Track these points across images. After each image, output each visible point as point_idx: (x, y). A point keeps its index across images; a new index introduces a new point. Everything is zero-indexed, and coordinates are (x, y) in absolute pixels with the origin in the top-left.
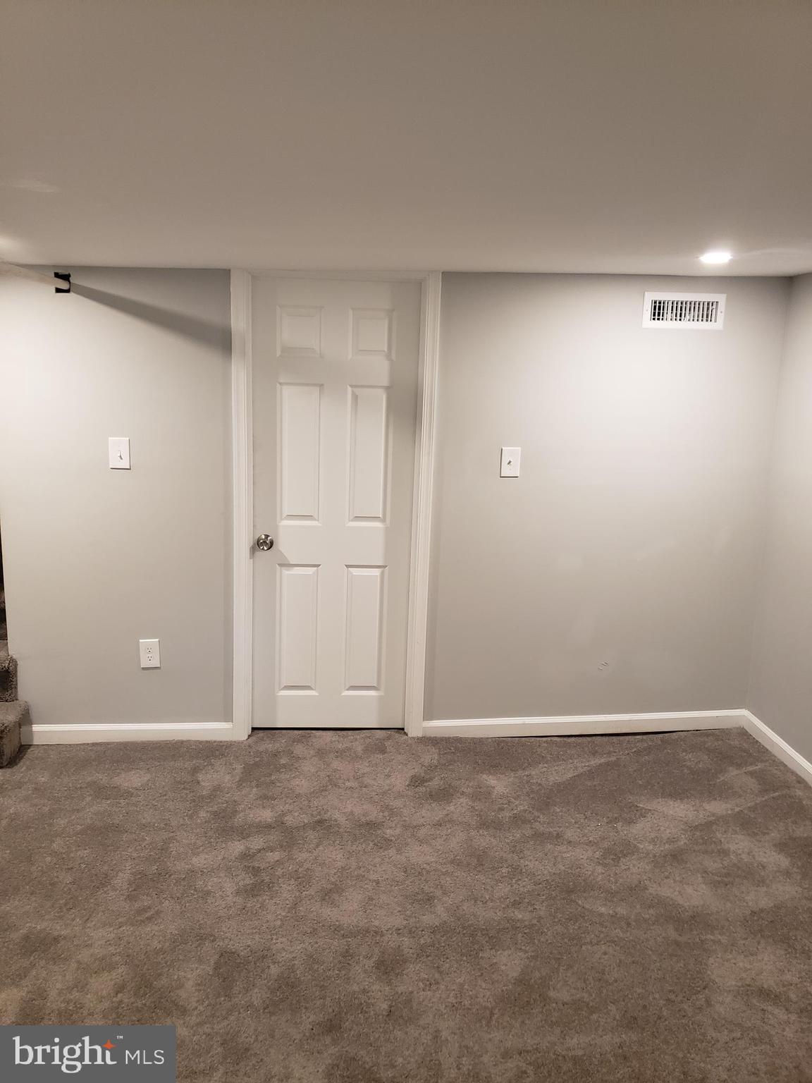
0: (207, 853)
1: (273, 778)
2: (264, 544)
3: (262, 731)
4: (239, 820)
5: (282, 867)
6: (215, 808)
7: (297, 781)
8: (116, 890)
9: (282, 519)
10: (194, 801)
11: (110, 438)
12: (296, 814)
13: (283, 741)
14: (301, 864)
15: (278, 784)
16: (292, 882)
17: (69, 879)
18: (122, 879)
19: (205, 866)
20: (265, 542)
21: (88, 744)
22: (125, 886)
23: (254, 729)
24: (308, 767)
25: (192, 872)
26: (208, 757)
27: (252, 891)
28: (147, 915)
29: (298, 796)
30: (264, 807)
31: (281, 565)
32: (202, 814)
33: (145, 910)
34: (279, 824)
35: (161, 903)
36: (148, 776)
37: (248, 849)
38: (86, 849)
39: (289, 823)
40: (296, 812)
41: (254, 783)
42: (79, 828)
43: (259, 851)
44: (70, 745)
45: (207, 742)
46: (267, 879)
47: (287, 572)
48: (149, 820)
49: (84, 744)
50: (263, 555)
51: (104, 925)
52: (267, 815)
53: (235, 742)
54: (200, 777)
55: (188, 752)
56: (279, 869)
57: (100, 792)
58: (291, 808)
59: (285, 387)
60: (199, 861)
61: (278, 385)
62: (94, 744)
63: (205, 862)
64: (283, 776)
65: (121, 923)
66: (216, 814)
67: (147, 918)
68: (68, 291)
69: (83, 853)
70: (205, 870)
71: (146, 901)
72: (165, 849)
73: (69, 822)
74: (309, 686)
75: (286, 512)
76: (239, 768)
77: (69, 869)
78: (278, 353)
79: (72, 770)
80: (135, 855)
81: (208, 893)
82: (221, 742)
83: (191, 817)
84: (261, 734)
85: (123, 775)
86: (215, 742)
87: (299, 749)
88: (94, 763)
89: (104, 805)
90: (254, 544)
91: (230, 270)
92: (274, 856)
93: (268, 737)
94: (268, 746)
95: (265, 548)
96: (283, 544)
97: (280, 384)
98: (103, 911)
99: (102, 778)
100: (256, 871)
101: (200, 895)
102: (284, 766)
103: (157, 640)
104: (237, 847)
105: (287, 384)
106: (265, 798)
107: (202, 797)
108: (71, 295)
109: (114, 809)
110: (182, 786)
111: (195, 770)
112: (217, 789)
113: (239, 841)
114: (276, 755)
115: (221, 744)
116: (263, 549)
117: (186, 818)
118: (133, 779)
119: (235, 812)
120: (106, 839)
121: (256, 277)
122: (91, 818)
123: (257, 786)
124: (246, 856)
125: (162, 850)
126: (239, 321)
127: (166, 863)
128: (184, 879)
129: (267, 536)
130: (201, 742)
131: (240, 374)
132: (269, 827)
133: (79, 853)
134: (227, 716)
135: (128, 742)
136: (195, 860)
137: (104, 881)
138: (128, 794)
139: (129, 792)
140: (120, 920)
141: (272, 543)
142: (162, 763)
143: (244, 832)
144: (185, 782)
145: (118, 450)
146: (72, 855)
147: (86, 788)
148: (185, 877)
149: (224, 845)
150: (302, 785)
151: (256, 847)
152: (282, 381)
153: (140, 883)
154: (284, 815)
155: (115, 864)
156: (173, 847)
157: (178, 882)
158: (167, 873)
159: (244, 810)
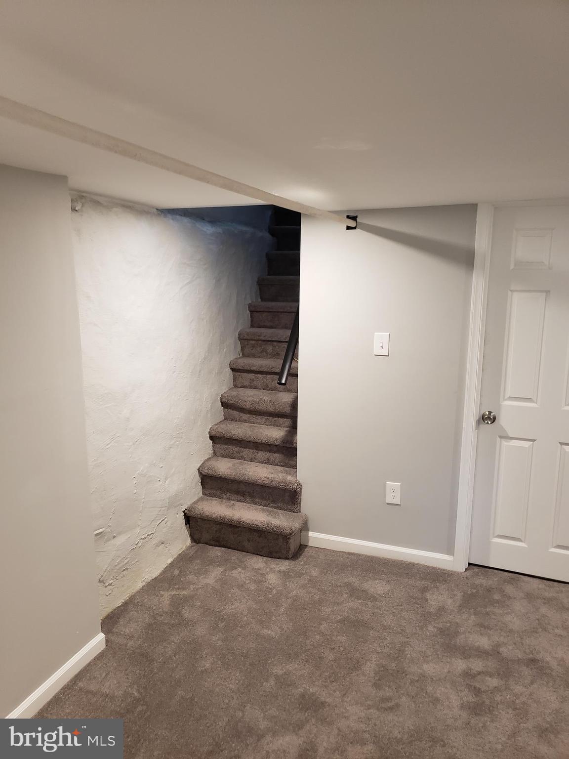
0: (435, 663)
1: (488, 610)
2: (488, 419)
3: (477, 568)
4: (460, 640)
5: (500, 694)
6: (440, 625)
7: (508, 618)
8: (365, 676)
9: (504, 400)
10: (424, 615)
11: (375, 333)
12: (511, 648)
13: (496, 579)
14: (517, 696)
15: (493, 616)
16: (510, 711)
17: (331, 657)
18: (370, 667)
19: (434, 674)
20: (489, 417)
21: (345, 552)
22: (372, 674)
23: (470, 564)
24: (519, 606)
25: (423, 677)
26: (434, 581)
27: (476, 709)
28: (390, 704)
29: (511, 631)
30: (481, 634)
31: (501, 437)
32: (431, 628)
33: (388, 699)
34: (494, 653)
35: (400, 698)
36: (388, 587)
37: (470, 669)
38: (343, 636)
39: (504, 655)
40: (510, 645)
41: (472, 611)
42: (339, 617)
43: (479, 673)
44: (333, 551)
45: (434, 568)
46: (487, 702)
47: (506, 443)
48: (389, 623)
49: (342, 552)
50: (487, 427)
51: (357, 704)
52: (484, 642)
53: (455, 572)
54: (428, 596)
55: (419, 573)
56: (498, 696)
57: (355, 592)
58: (505, 640)
59: (515, 294)
60: (430, 668)
61: (510, 293)
62: (350, 554)
63: (434, 671)
64: (497, 610)
65: (369, 705)
66: (441, 631)
67: (389, 708)
68: (355, 228)
69: (343, 639)
70: (434, 678)
71: (388, 693)
72: (401, 651)
73: (332, 611)
74: (519, 539)
75: (508, 395)
76: (459, 595)
77: (332, 649)
78: (512, 267)
79: (334, 571)
80: (379, 650)
81: (437, 700)
82: (444, 570)
83: (421, 628)
84: (476, 570)
85: (370, 583)
86: (439, 569)
87: (509, 589)
88: (349, 568)
89: (356, 604)
90: (480, 418)
91: (476, 205)
92: (494, 682)
93: (482, 573)
94: (482, 581)
95: (490, 423)
96: (504, 420)
97: (511, 291)
98: (356, 691)
99: (354, 580)
100: (477, 692)
101: (431, 699)
102: (498, 602)
103: (400, 484)
104: (460, 665)
105: (517, 291)
106: (483, 627)
107: (430, 613)
108: (357, 230)
109: (364, 608)
110: (414, 601)
111: (424, 590)
112: (442, 610)
113: (461, 659)
114: (489, 590)
115: (444, 572)
116: (488, 423)
117: (418, 628)
118: (377, 587)
119: (457, 633)
120: (358, 631)
121: (498, 208)
122: (347, 612)
123: (475, 614)
124: (468, 675)
125: (400, 651)
126: (482, 242)
127: (402, 663)
128: (417, 681)
129: (490, 413)
130: (428, 567)
131: (478, 283)
132: (486, 653)
133: (339, 638)
134: (450, 551)
135: (374, 557)
136: (425, 666)
137: (356, 666)
138: (374, 598)
139: (374, 597)
140: (369, 702)
141: (495, 418)
142: (399, 578)
143: (466, 652)
144: (416, 597)
145: (380, 341)
146: (334, 638)
147: (344, 587)
148: (418, 680)
149: (449, 660)
150: (515, 622)
151: (477, 669)
152: (512, 289)
153: (383, 677)
154: (498, 645)
155: (364, 654)
156: (408, 651)
157: (412, 682)
158: (404, 672)
159: (464, 633)
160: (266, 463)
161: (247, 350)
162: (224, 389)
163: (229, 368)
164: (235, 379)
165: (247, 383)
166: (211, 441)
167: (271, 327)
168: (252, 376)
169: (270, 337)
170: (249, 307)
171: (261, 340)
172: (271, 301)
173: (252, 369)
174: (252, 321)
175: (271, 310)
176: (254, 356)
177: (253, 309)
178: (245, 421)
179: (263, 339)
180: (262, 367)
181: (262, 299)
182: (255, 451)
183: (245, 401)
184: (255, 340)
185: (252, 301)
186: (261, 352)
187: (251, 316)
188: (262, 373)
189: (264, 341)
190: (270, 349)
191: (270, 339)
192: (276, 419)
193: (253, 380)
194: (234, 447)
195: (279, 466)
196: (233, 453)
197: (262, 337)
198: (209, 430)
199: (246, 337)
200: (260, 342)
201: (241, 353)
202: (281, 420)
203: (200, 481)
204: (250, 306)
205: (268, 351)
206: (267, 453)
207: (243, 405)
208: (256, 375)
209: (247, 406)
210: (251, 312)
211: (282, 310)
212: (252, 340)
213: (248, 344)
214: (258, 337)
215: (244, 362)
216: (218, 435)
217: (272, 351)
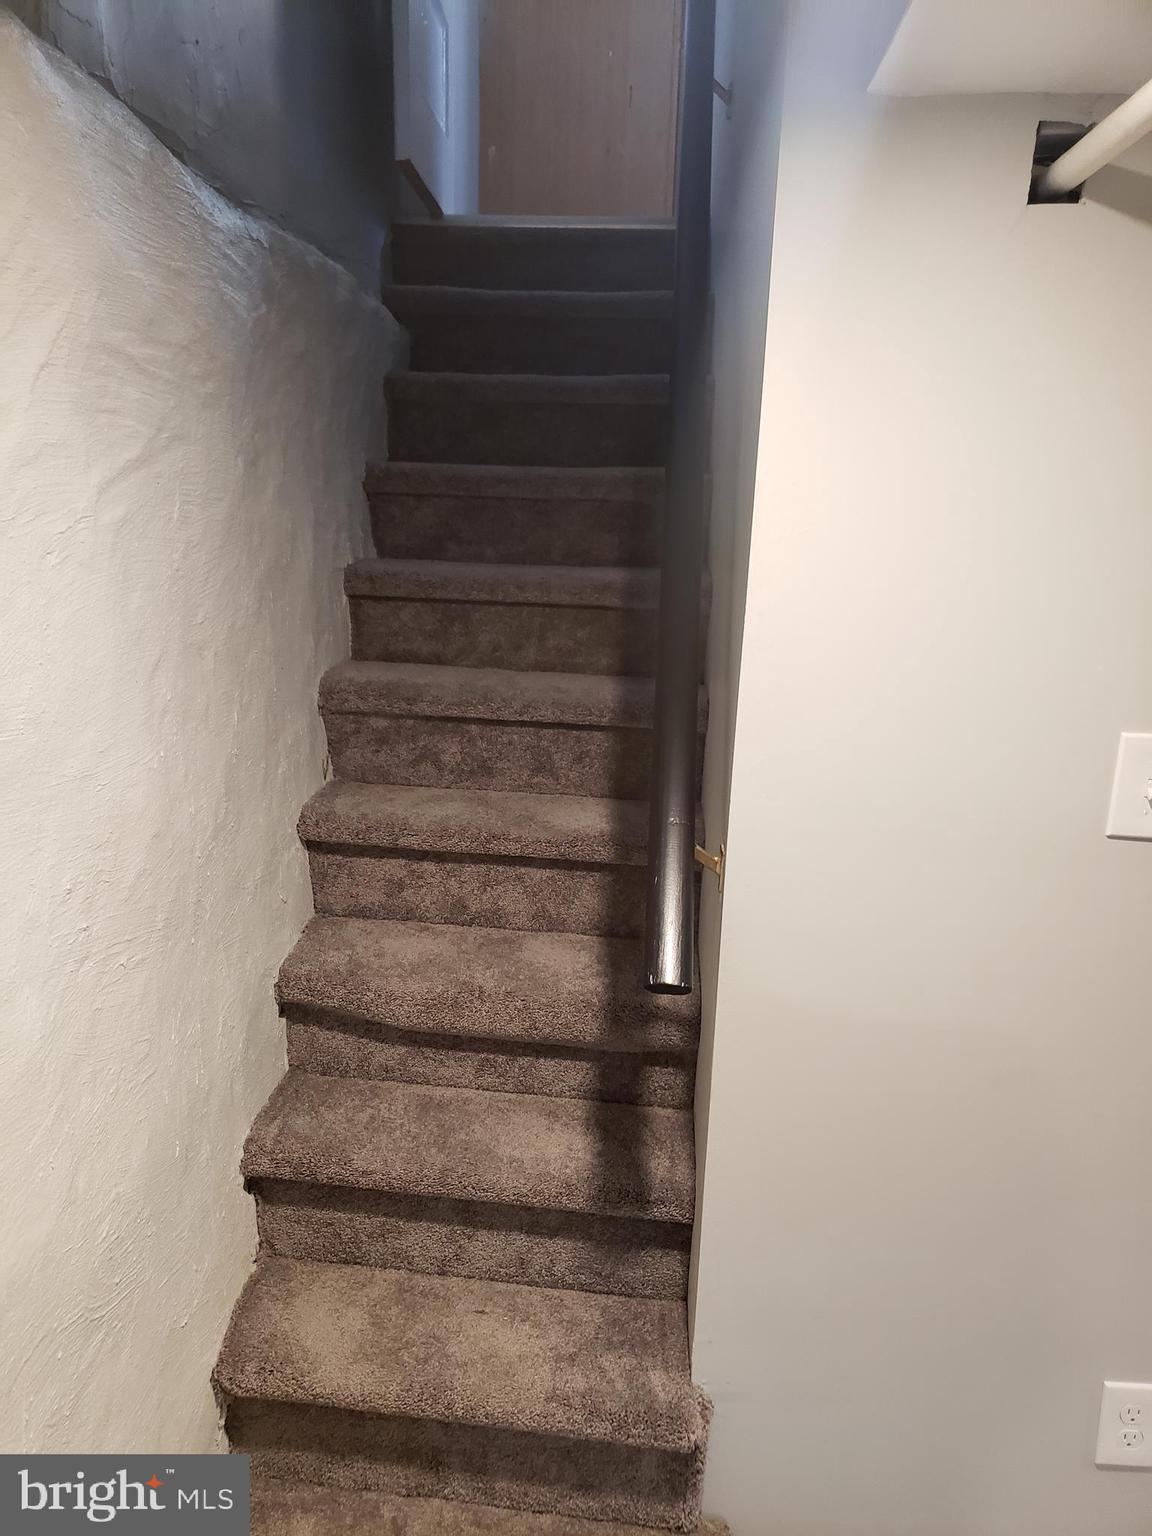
11: (1126, 735)
160: (509, 1279)
161: (353, 756)
162: (288, 939)
163: (298, 844)
164: (319, 880)
165: (373, 897)
166: (251, 1197)
167: (438, 660)
168: (395, 867)
169: (459, 705)
170: (347, 581)
171: (416, 717)
172: (419, 558)
173: (402, 842)
174: (357, 635)
175: (438, 595)
176: (385, 778)
177: (364, 588)
178: (387, 1073)
179: (428, 712)
180: (444, 832)
181: (385, 550)
182: (458, 1229)
183: (391, 997)
184: (385, 716)
185: (356, 558)
186: (415, 763)
187: (354, 616)
188: (440, 857)
189: (429, 718)
190: (450, 750)
191: (455, 713)
192: (524, 1061)
193: (401, 886)
194: (359, 1218)
195: (571, 1287)
196: (355, 1241)
197: (423, 705)
198: (241, 1154)
199: (354, 703)
200: (410, 722)
201: (331, 767)
202: (547, 1067)
203: (222, 1422)
204: (351, 575)
205: (445, 758)
206: (514, 1235)
207: (383, 1013)
208: (415, 866)
209: (403, 1016)
210: (355, 599)
211: (484, 597)
212: (377, 714)
213: (357, 732)
214: (404, 705)
215: (364, 816)
216: (286, 1172)
217: (459, 758)
